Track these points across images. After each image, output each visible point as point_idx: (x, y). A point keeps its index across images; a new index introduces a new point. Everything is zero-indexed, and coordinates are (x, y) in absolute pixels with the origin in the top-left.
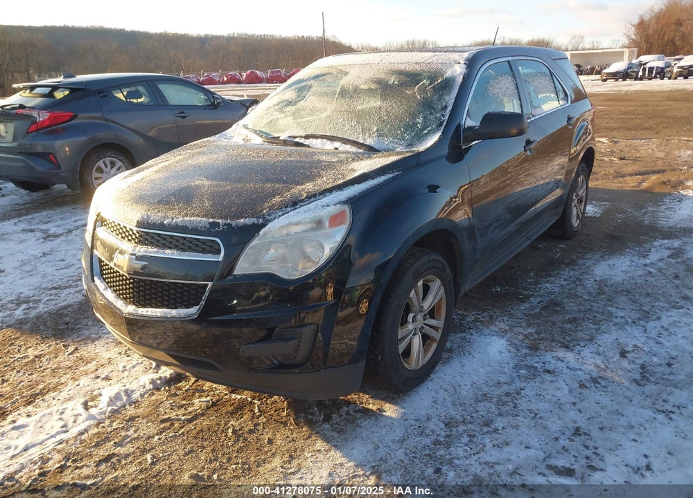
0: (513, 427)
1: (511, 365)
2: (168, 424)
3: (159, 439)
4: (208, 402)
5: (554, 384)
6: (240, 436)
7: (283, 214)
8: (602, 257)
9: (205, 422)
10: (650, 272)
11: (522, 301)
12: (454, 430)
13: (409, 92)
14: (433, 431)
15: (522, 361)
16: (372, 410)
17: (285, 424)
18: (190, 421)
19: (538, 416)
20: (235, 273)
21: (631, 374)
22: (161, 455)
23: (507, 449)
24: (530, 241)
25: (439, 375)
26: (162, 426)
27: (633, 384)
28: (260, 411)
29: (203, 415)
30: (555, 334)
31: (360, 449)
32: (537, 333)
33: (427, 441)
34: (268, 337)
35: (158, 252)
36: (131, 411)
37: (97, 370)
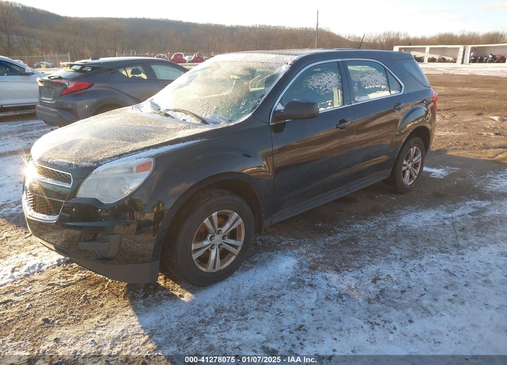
0: (259, 319)
1: (289, 277)
2: (51, 287)
3: (41, 295)
4: (82, 277)
5: (309, 294)
6: (87, 299)
7: (110, 161)
8: (417, 209)
9: (72, 289)
10: (444, 224)
11: (330, 235)
12: (219, 315)
13: (245, 83)
14: (204, 314)
15: (298, 275)
16: (176, 296)
17: (118, 296)
18: (64, 287)
19: (282, 314)
20: (78, 197)
21: (370, 295)
22: (36, 304)
23: (245, 332)
24: (348, 193)
25: (234, 278)
26: (47, 288)
27: (366, 302)
28: (108, 286)
29: (74, 284)
30: (336, 261)
31: (151, 318)
32: (324, 258)
33: (197, 319)
34: (94, 239)
35: (44, 179)
36: (36, 276)
37: (33, 249)
